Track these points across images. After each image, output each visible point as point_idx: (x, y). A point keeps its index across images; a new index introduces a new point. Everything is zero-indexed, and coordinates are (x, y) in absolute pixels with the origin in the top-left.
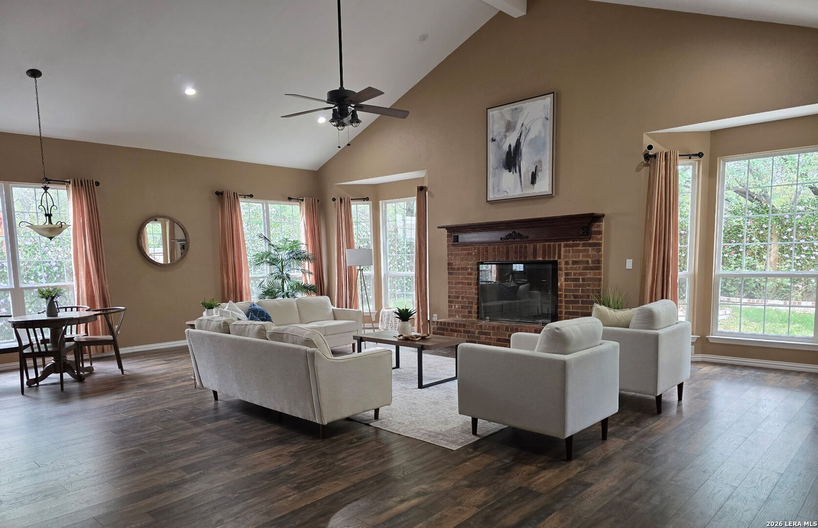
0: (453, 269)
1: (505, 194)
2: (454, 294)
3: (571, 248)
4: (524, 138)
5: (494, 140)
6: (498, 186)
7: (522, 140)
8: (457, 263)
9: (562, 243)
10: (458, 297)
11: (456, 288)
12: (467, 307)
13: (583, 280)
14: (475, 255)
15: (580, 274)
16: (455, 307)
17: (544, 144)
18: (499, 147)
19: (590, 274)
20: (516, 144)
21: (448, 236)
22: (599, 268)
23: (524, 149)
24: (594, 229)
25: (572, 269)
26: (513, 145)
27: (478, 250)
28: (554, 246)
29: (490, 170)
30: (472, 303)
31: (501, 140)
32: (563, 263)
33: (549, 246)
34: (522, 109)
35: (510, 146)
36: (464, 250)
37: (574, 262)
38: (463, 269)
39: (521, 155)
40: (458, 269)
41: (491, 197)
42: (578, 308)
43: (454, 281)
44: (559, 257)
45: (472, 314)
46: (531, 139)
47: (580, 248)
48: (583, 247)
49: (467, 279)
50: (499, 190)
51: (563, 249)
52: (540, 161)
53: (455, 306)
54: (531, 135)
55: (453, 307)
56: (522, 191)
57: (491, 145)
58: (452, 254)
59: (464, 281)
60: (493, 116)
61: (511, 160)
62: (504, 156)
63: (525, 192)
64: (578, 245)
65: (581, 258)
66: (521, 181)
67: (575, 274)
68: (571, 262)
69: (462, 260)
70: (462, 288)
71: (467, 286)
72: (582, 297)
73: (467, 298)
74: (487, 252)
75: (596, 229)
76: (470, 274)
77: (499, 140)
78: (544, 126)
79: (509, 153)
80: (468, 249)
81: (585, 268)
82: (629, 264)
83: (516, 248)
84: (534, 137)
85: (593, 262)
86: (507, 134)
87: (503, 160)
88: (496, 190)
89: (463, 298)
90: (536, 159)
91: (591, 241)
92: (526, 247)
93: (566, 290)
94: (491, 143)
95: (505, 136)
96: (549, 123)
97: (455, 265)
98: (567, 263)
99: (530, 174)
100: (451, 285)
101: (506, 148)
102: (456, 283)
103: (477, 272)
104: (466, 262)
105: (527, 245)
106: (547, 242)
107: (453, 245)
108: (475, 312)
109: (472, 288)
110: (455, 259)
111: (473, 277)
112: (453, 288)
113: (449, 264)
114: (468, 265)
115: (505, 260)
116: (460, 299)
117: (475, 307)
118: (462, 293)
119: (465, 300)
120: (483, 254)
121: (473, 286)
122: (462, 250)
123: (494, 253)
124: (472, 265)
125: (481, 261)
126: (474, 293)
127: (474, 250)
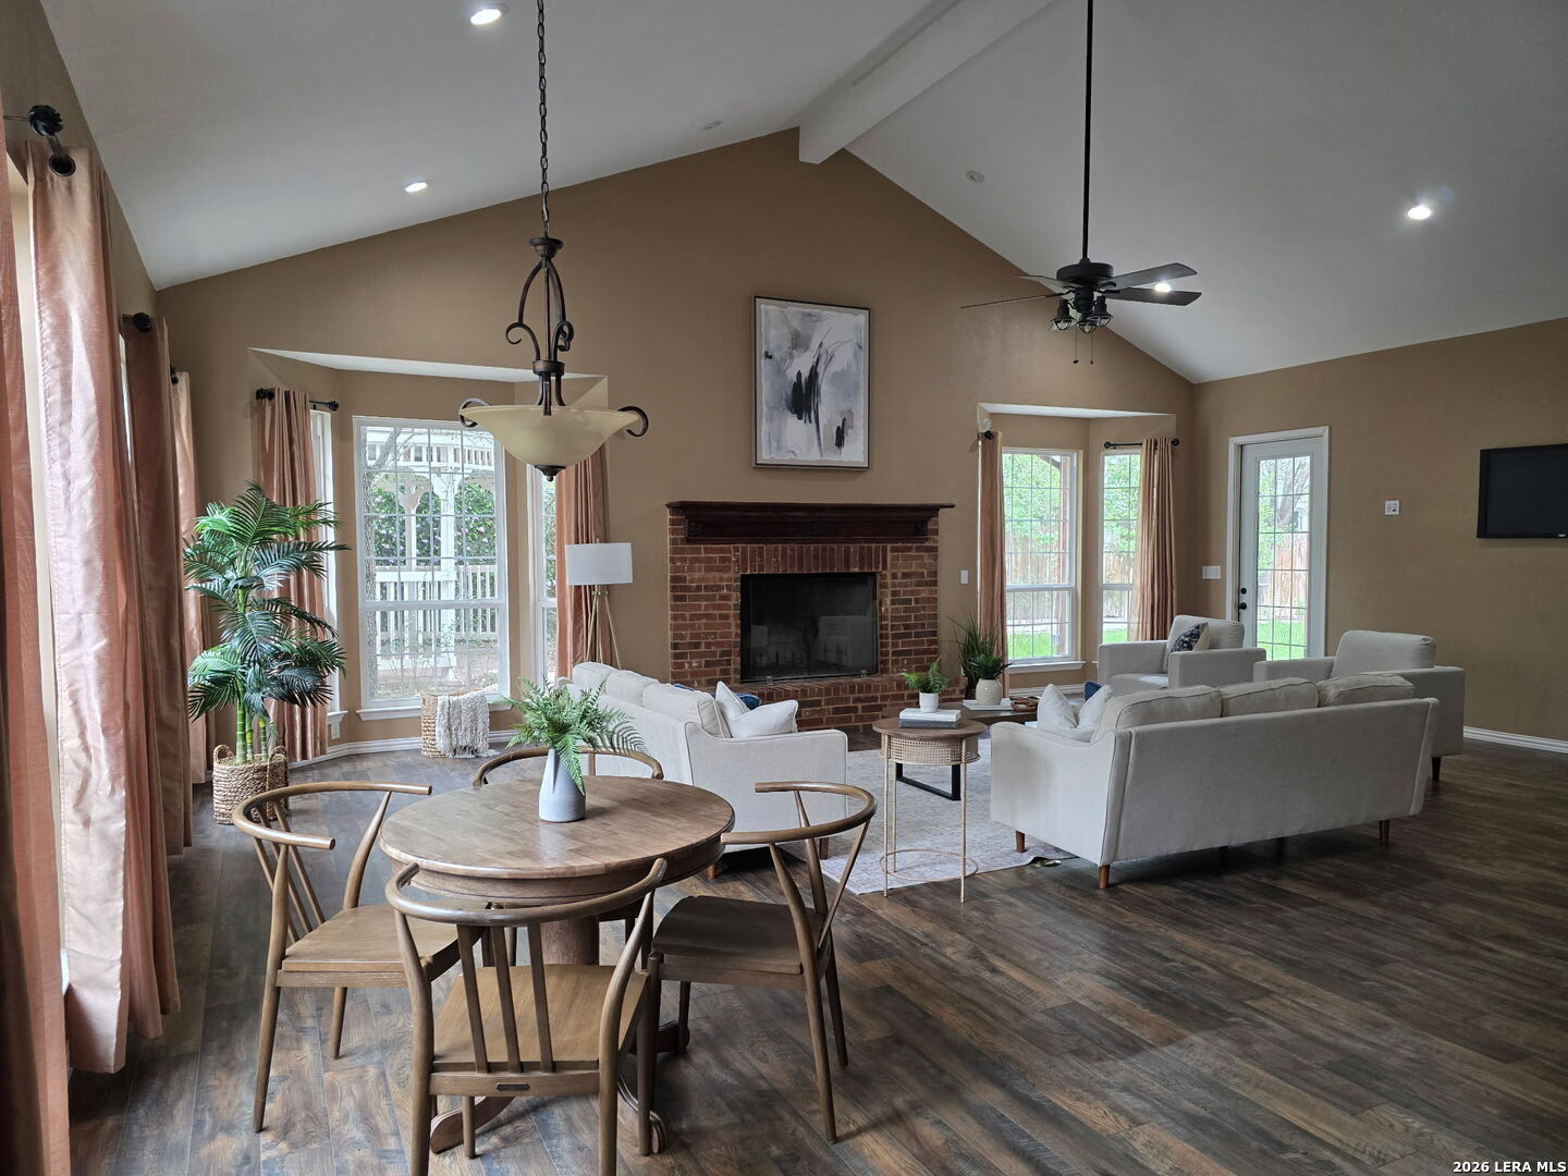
0: (687, 589)
1: (792, 456)
2: (688, 640)
3: (901, 554)
4: (823, 367)
5: (770, 357)
6: (779, 441)
7: (820, 369)
8: (696, 576)
9: (889, 546)
10: (697, 646)
11: (692, 626)
12: (719, 663)
13: (917, 601)
14: (737, 561)
15: (912, 593)
16: (690, 667)
17: (856, 386)
18: (780, 372)
19: (925, 593)
20: (811, 374)
21: (673, 522)
22: (935, 583)
23: (824, 386)
24: (930, 527)
25: (900, 585)
26: (805, 375)
27: (744, 552)
28: (877, 549)
29: (763, 409)
30: (729, 653)
31: (783, 360)
32: (889, 576)
33: (869, 549)
34: (819, 319)
35: (799, 374)
36: (714, 551)
37: (905, 575)
38: (712, 588)
39: (818, 394)
40: (699, 588)
41: (765, 456)
42: (910, 644)
43: (688, 614)
44: (885, 568)
45: (730, 674)
46: (834, 373)
47: (913, 553)
48: (917, 551)
49: (718, 607)
50: (779, 448)
51: (889, 555)
52: (850, 412)
53: (690, 663)
54: (835, 366)
55: (687, 665)
56: (822, 455)
57: (763, 363)
58: (683, 560)
59: (711, 612)
60: (767, 314)
61: (802, 399)
62: (789, 391)
63: (825, 458)
64: (910, 549)
65: (914, 569)
66: (819, 439)
67: (905, 593)
68: (900, 575)
69: (709, 569)
70: (707, 626)
71: (719, 621)
72: (916, 626)
73: (718, 644)
74: (761, 556)
75: (932, 528)
76: (727, 598)
77: (779, 359)
78: (855, 356)
79: (797, 386)
80: (722, 550)
81: (919, 584)
82: (964, 577)
83: (816, 550)
84: (839, 370)
85: (930, 574)
86: (794, 352)
87: (787, 395)
88: (774, 444)
89: (708, 645)
90: (844, 407)
91: (926, 544)
93: (893, 619)
94: (763, 361)
95: (792, 357)
96: (863, 356)
97: (692, 581)
98: (894, 576)
99: (835, 429)
100: (680, 622)
101: (792, 375)
102: (693, 617)
103: (739, 594)
104: (717, 574)
105: (835, 546)
106: (865, 542)
107: (688, 541)
108: (735, 670)
109: (729, 626)
110: (691, 570)
111: (731, 603)
112: (686, 627)
113: (674, 579)
114: (721, 580)
115: (796, 571)
116: (703, 649)
117: (736, 660)
118: (707, 635)
119: (713, 648)
120: (753, 561)
121: (732, 620)
122: (707, 551)
123: (775, 559)
124: (729, 580)
125: (749, 572)
126: (733, 635)
127: (734, 551)
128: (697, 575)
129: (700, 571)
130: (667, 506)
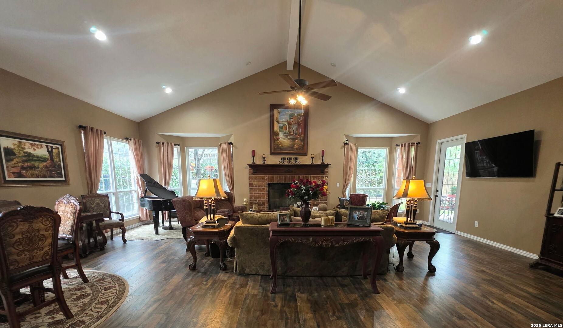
0: (253, 186)
2: (253, 199)
3: (316, 178)
9: (312, 176)
10: (256, 201)
11: (255, 196)
12: (262, 205)
14: (267, 179)
21: (249, 170)
24: (326, 170)
27: (269, 177)
28: (308, 176)
30: (265, 203)
33: (306, 177)
36: (260, 177)
38: (260, 186)
40: (256, 186)
49: (261, 191)
51: (312, 178)
58: (252, 179)
64: (319, 176)
69: (258, 182)
70: (258, 196)
71: (262, 195)
73: (261, 200)
74: (273, 177)
75: (326, 171)
76: (264, 189)
80: (262, 177)
82: (338, 185)
83: (289, 177)
89: (259, 201)
91: (324, 175)
92: (294, 177)
97: (254, 184)
100: (251, 195)
102: (254, 193)
103: (267, 188)
104: (261, 183)
105: (295, 176)
106: (305, 175)
107: (253, 174)
108: (266, 207)
109: (265, 196)
110: (254, 181)
111: (265, 190)
112: (253, 196)
113: (250, 184)
114: (262, 184)
115: (284, 182)
116: (257, 202)
117: (266, 205)
118: (258, 198)
119: (260, 201)
120: (271, 179)
121: (265, 194)
122: (258, 177)
123: (277, 179)
124: (265, 184)
125: (270, 182)
126: (266, 198)
127: (266, 177)
128: (255, 183)
129: (256, 181)
130: (248, 165)
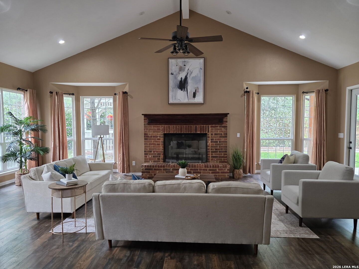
0: (148, 137)
1: (179, 101)
2: (148, 150)
3: (214, 128)
5: (173, 74)
6: (175, 97)
7: (188, 77)
9: (210, 126)
10: (151, 152)
11: (150, 147)
12: (157, 156)
13: (220, 142)
14: (162, 130)
15: (218, 139)
16: (149, 157)
17: (200, 80)
18: (176, 78)
19: (222, 140)
20: (185, 78)
21: (144, 119)
22: (226, 137)
23: (189, 81)
24: (224, 120)
25: (214, 137)
27: (164, 127)
28: (206, 126)
29: (170, 88)
30: (160, 154)
31: (177, 75)
32: (210, 134)
34: (188, 62)
35: (182, 78)
36: (155, 127)
38: (155, 137)
39: (187, 83)
40: (151, 137)
41: (171, 101)
42: (217, 154)
43: (148, 143)
44: (208, 132)
45: (160, 160)
46: (192, 77)
47: (218, 128)
48: (220, 127)
49: (157, 142)
50: (175, 99)
51: (210, 128)
52: (197, 88)
54: (193, 75)
57: (171, 76)
58: (147, 129)
59: (155, 143)
60: (172, 62)
61: (182, 85)
63: (190, 101)
65: (218, 133)
66: (188, 96)
67: (216, 139)
68: (214, 134)
69: (154, 132)
70: (154, 147)
71: (157, 146)
72: (219, 149)
73: (157, 152)
74: (169, 128)
76: (159, 139)
77: (175, 75)
78: (200, 72)
79: (181, 81)
80: (158, 127)
81: (221, 137)
82: (238, 135)
83: (186, 127)
85: (224, 134)
86: (180, 72)
87: (178, 84)
89: (154, 152)
90: (196, 86)
91: (223, 125)
93: (211, 147)
96: (202, 71)
97: (149, 135)
98: (212, 134)
99: (193, 93)
100: (146, 145)
101: (179, 79)
102: (150, 144)
103: (163, 138)
104: (156, 133)
105: (192, 126)
106: (202, 125)
107: (148, 124)
108: (162, 159)
109: (160, 147)
110: (149, 132)
111: (161, 141)
112: (148, 147)
113: (145, 134)
114: (157, 134)
115: (180, 133)
117: (162, 156)
118: (154, 149)
119: (155, 153)
120: (167, 130)
121: (160, 145)
122: (153, 127)
123: (173, 129)
124: (160, 134)
125: (165, 133)
126: (161, 149)
127: (161, 127)
128: (151, 133)
130: (143, 115)
